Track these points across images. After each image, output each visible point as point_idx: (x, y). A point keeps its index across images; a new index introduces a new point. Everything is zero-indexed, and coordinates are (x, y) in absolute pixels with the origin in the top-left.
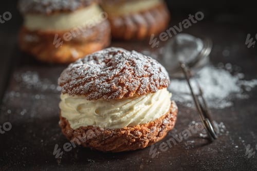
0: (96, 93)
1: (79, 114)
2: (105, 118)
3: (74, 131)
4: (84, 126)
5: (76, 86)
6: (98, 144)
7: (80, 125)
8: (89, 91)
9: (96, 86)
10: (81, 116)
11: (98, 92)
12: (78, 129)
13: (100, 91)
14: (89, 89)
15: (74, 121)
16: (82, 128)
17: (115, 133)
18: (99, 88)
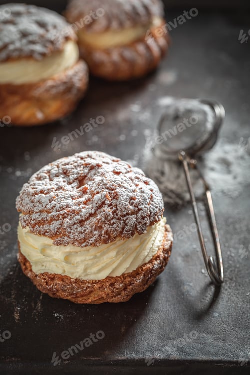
0: (66, 238)
1: (44, 257)
2: (77, 267)
3: (37, 276)
4: (50, 272)
5: (39, 223)
6: (67, 296)
7: (44, 270)
8: (56, 234)
9: (66, 229)
10: (46, 260)
11: (69, 237)
12: (43, 275)
13: (72, 236)
14: (57, 232)
15: (37, 263)
16: (47, 274)
17: (90, 285)
18: (70, 233)
